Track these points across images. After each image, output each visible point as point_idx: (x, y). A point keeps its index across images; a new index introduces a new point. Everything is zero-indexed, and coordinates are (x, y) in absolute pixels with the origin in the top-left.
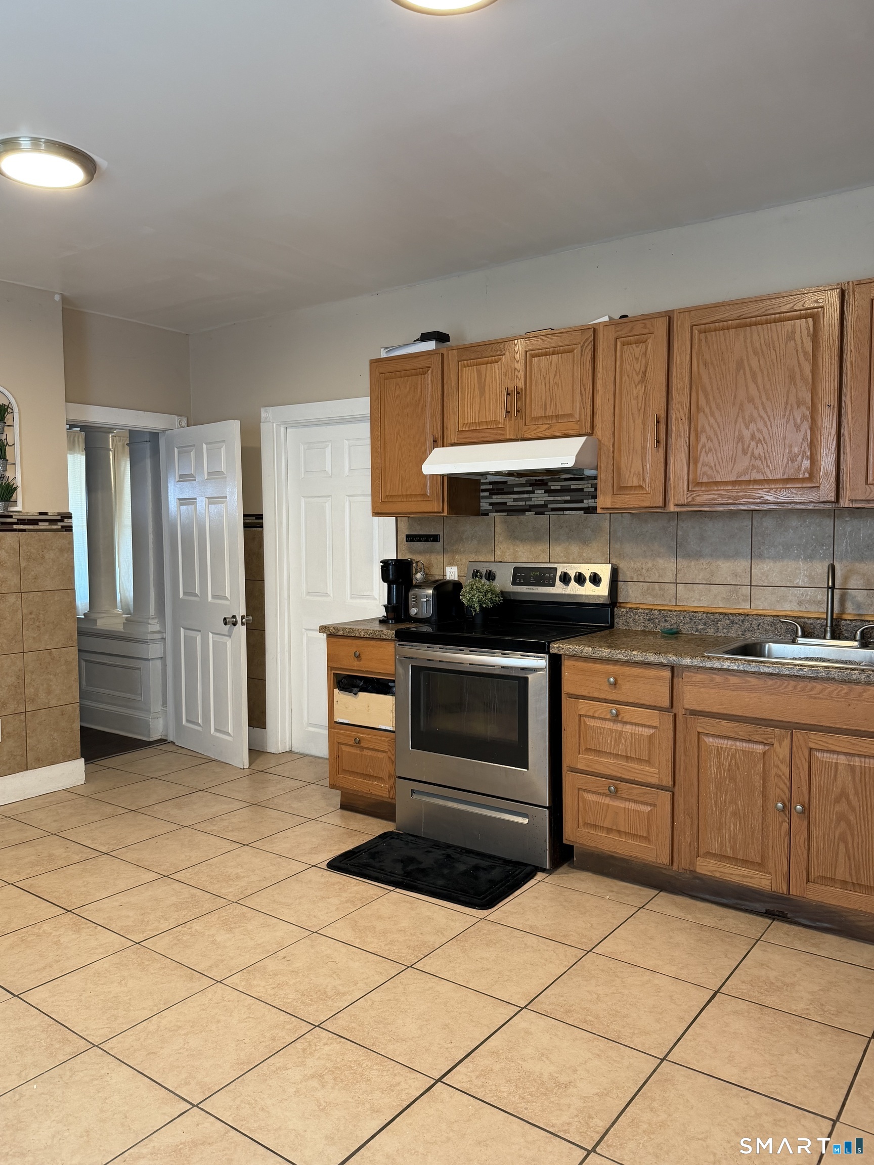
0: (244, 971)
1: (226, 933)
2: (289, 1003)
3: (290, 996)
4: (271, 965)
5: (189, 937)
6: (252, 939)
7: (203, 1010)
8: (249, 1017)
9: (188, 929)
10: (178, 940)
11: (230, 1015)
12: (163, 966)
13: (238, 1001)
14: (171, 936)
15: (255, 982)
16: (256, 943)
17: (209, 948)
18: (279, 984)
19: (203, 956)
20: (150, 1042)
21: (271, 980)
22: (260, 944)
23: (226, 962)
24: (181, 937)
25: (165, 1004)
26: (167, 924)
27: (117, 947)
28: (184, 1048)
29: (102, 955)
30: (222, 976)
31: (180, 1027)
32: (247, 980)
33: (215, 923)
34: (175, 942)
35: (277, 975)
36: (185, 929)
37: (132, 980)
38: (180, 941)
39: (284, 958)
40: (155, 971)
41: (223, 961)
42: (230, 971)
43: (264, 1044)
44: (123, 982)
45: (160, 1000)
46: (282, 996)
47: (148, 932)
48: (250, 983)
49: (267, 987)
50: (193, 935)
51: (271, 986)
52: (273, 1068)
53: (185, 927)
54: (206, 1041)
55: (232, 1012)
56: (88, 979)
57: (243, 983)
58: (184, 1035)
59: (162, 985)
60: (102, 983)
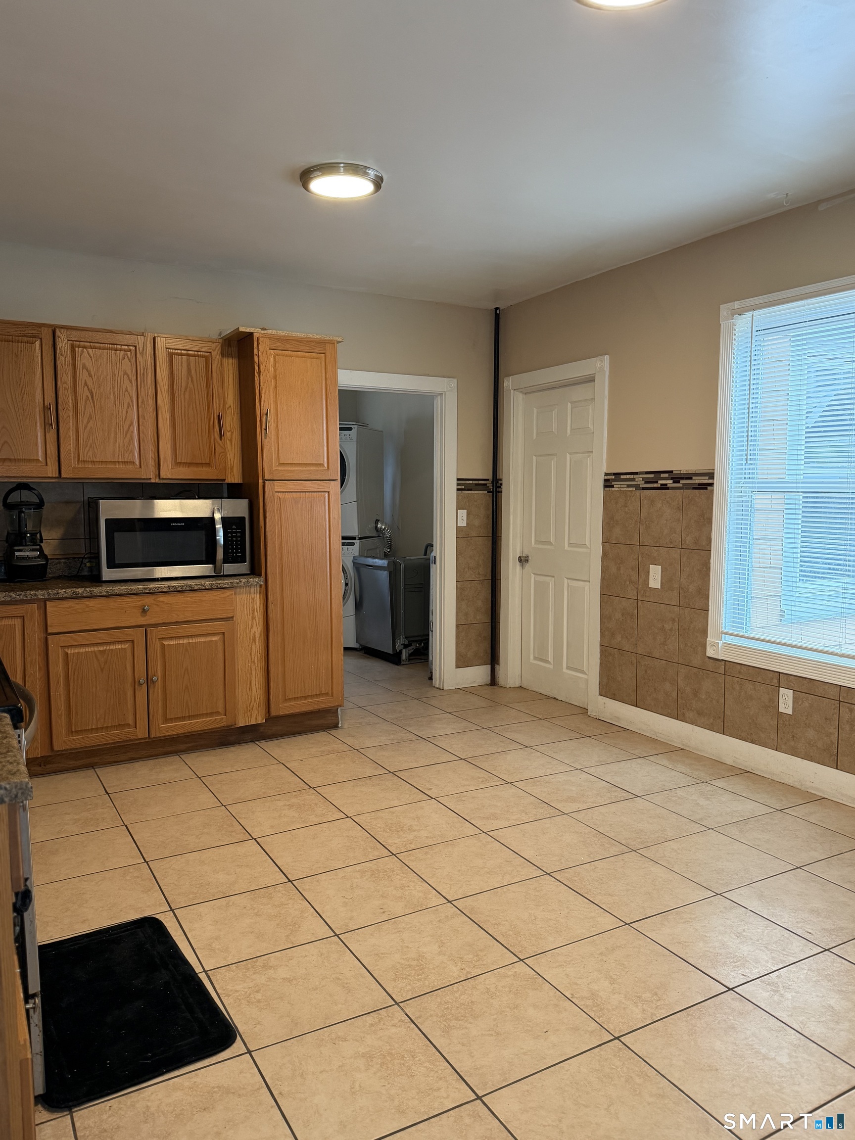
0: (425, 907)
1: (426, 953)
2: (403, 873)
3: (399, 877)
4: (398, 908)
5: (465, 957)
6: (403, 940)
7: (469, 881)
8: (437, 869)
9: (465, 969)
10: (477, 955)
11: (449, 873)
12: (496, 927)
13: (440, 882)
14: (485, 962)
15: (420, 894)
16: (401, 935)
17: (448, 938)
18: (403, 889)
19: (457, 930)
20: (509, 868)
21: (407, 893)
22: (398, 931)
23: (438, 919)
24: (475, 959)
25: (498, 892)
26: (487, 982)
27: (543, 959)
28: (487, 860)
29: (558, 952)
30: (445, 907)
31: (488, 873)
32: (426, 898)
33: (433, 971)
34: (481, 954)
35: (399, 897)
36: (468, 970)
37: (526, 918)
38: (476, 954)
39: (384, 912)
40: (504, 923)
41: (440, 921)
42: (437, 910)
43: (434, 851)
44: (533, 918)
45: (501, 896)
46: (405, 879)
47: (510, 973)
48: (424, 895)
49: (413, 889)
50: (461, 958)
51: (409, 888)
52: (435, 839)
53: (468, 973)
54: (471, 861)
55: (447, 875)
56: (566, 927)
57: (430, 896)
58: (485, 868)
59: (499, 908)
60: (552, 921)
